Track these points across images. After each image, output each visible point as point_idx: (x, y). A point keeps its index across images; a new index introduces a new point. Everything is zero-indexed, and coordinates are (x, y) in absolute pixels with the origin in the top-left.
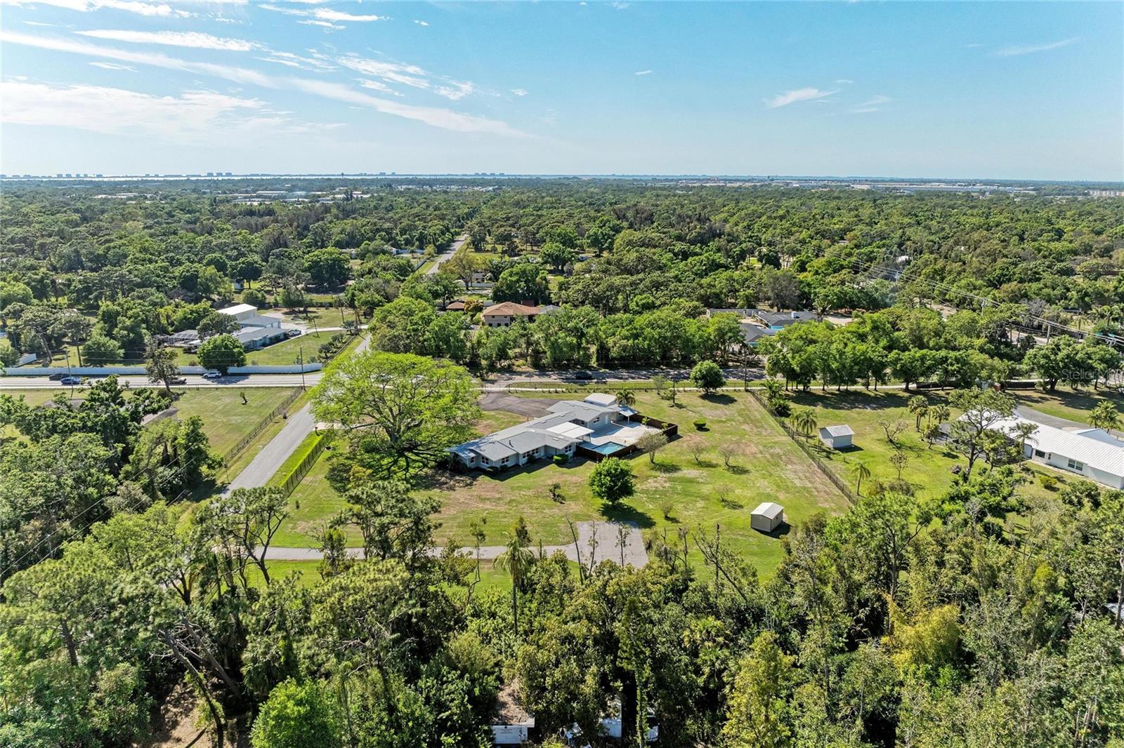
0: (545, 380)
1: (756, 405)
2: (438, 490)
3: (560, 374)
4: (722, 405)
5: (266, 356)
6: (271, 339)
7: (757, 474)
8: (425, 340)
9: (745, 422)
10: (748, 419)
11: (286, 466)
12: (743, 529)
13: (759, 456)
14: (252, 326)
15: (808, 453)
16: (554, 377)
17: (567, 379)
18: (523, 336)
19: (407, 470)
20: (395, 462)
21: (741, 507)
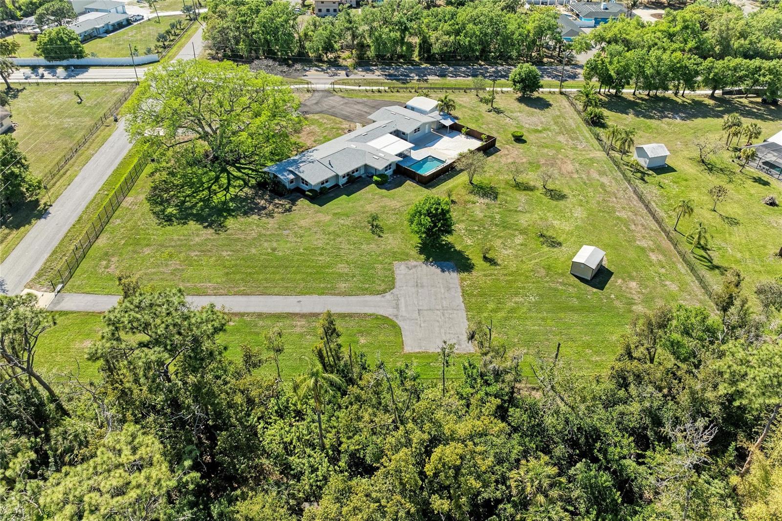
0: (369, 76)
1: (571, 110)
2: (256, 217)
3: (383, 69)
4: (537, 111)
5: (108, 44)
6: (113, 25)
7: (574, 200)
8: (253, 33)
9: (561, 133)
10: (564, 129)
11: (109, 183)
12: (563, 274)
13: (576, 176)
14: (97, 10)
15: (624, 174)
16: (377, 73)
17: (390, 75)
18: (348, 29)
19: (227, 189)
20: (217, 178)
21: (560, 244)
